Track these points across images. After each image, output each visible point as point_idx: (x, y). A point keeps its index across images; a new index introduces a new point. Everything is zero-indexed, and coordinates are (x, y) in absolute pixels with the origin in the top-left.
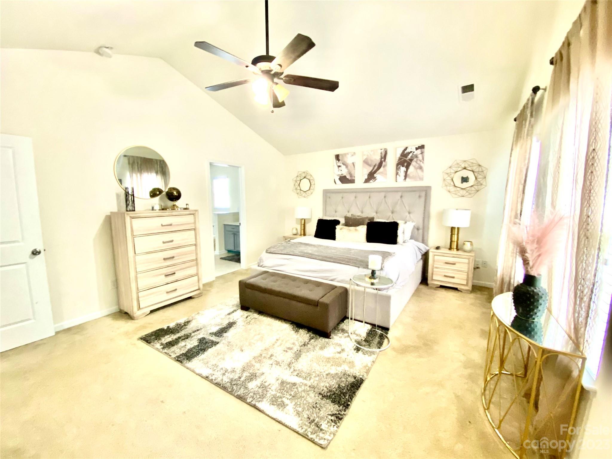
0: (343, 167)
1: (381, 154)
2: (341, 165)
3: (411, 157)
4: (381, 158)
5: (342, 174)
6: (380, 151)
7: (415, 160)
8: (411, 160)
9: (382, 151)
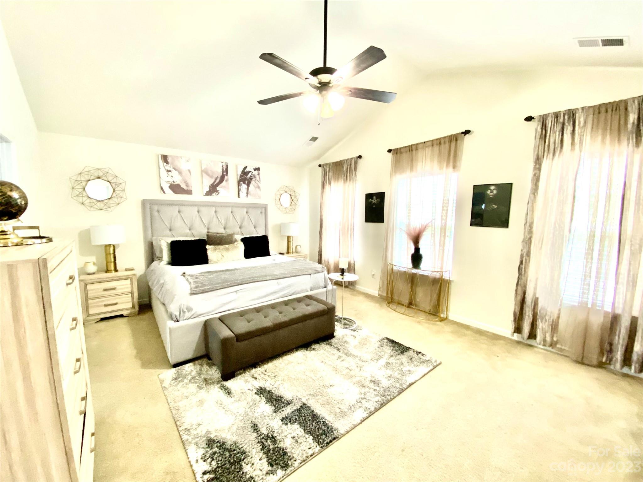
0: (175, 173)
1: (222, 167)
2: (171, 169)
3: (251, 176)
4: (223, 172)
5: (173, 182)
6: (221, 164)
7: (254, 179)
8: (251, 179)
9: (224, 164)
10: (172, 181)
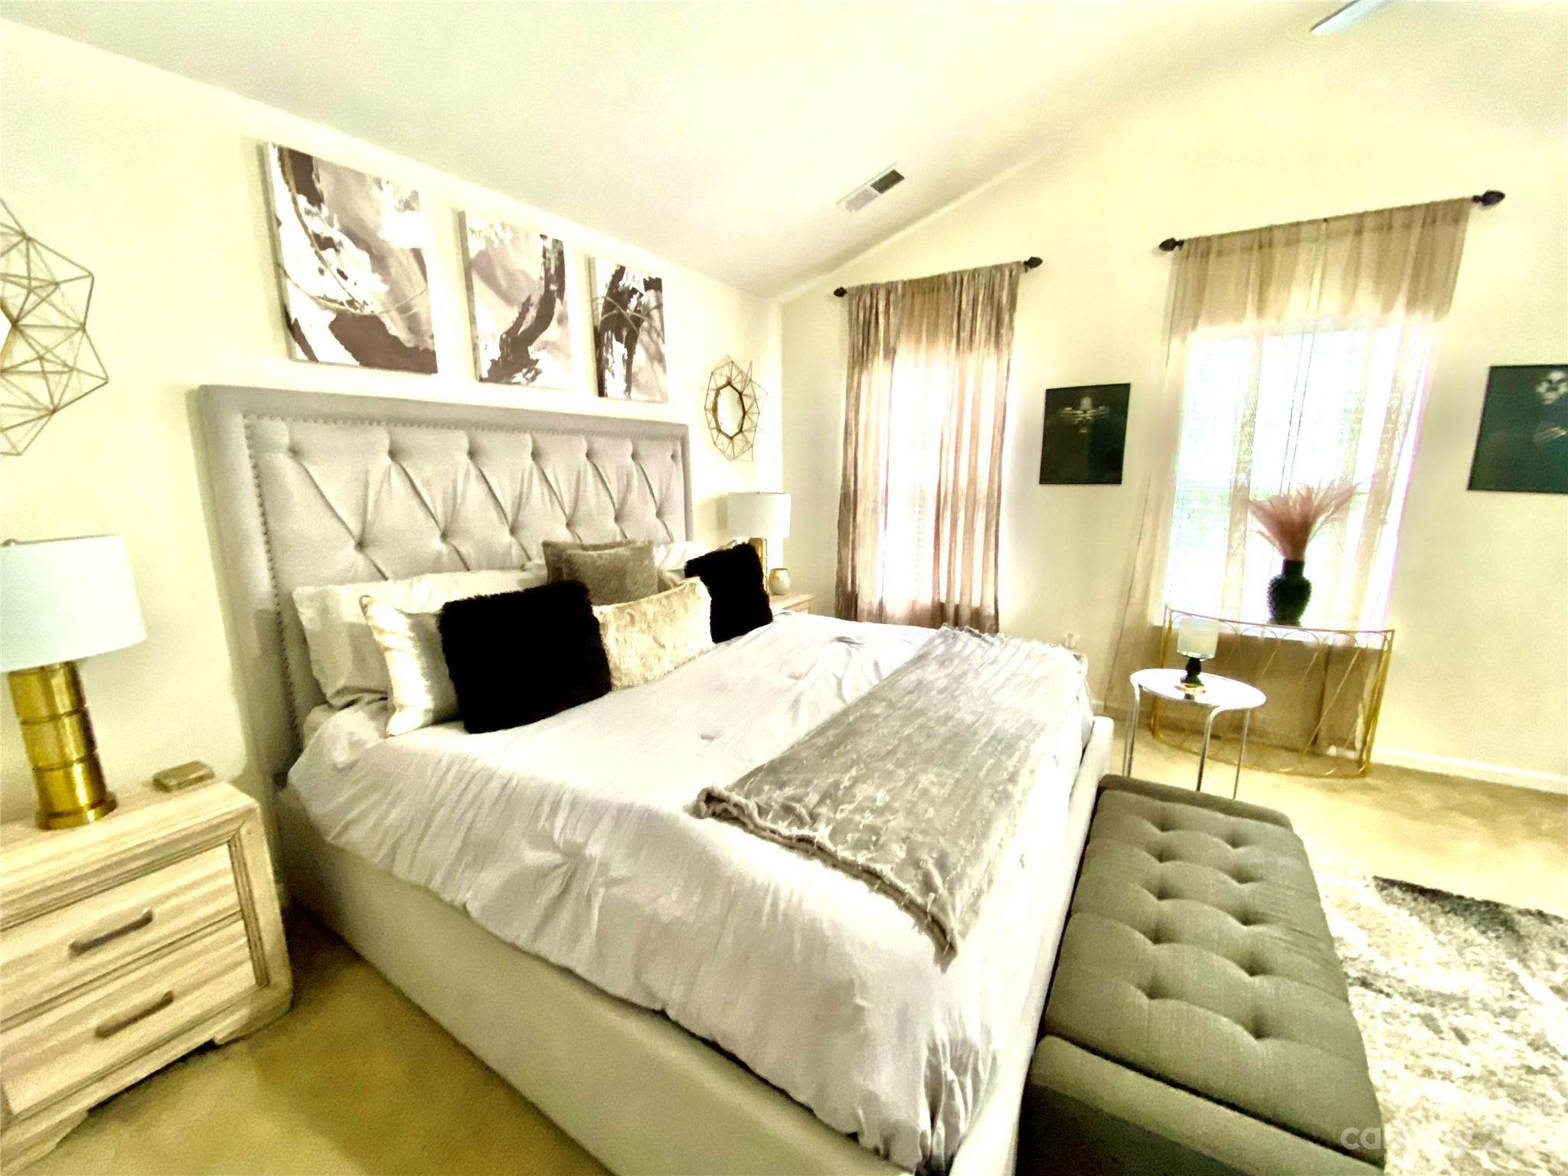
2: (337, 236)
5: (351, 303)
6: (540, 244)
9: (549, 244)
10: (345, 298)
